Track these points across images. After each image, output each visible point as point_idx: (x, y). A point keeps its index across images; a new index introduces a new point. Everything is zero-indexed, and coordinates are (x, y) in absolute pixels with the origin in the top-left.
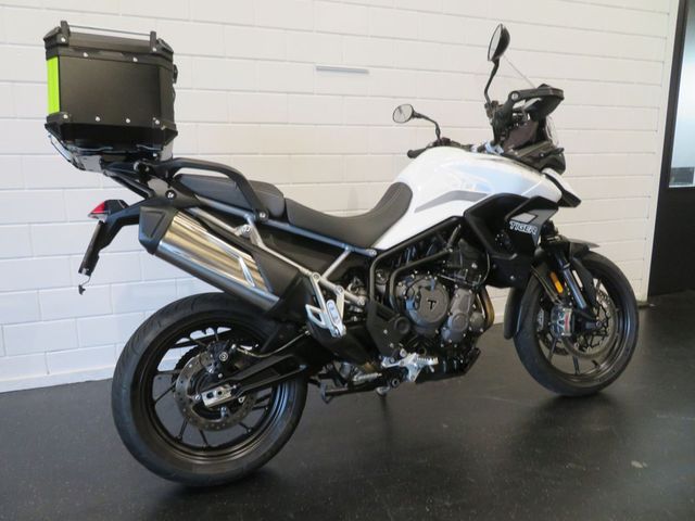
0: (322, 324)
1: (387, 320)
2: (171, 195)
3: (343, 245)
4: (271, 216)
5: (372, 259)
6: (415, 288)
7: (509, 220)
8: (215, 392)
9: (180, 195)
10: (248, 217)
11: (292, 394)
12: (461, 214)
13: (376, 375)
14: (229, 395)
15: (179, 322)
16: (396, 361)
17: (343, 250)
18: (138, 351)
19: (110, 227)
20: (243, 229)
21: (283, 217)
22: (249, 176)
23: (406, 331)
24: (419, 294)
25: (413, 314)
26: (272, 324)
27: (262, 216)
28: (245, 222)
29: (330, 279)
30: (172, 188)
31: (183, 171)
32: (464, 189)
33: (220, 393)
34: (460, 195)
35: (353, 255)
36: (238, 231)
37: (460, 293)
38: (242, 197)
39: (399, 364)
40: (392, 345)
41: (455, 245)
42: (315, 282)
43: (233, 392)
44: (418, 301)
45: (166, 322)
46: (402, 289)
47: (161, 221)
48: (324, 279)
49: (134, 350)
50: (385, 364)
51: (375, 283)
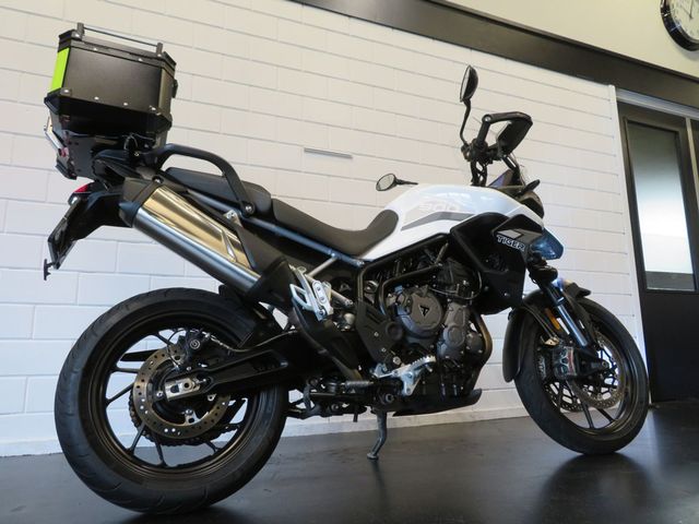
0: (307, 305)
1: (378, 323)
2: (157, 181)
3: (329, 252)
4: (257, 211)
5: (359, 269)
6: (406, 294)
7: (496, 233)
8: (181, 386)
11: (270, 405)
12: (448, 231)
13: (367, 383)
16: (390, 370)
17: (330, 257)
21: (270, 216)
23: (399, 336)
24: (411, 299)
25: (405, 319)
27: (249, 208)
32: (448, 211)
33: (186, 385)
34: (446, 216)
37: (453, 307)
39: (392, 373)
40: (383, 349)
41: (444, 260)
42: (301, 272)
43: (202, 387)
44: (410, 306)
46: (392, 299)
48: (309, 276)
50: (378, 373)
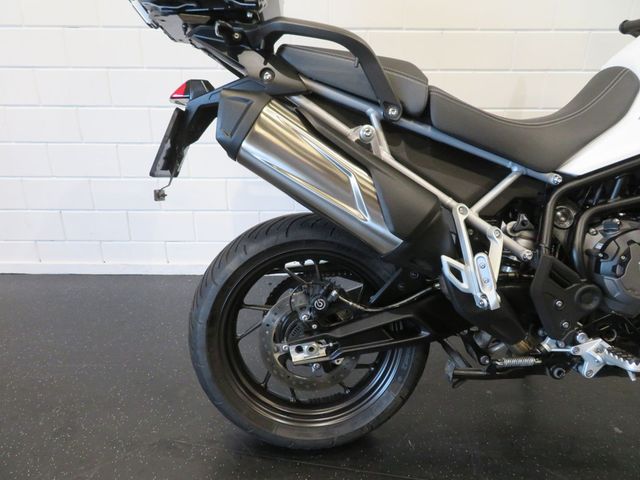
0: (464, 286)
1: (564, 286)
2: (267, 76)
3: (509, 164)
4: (406, 114)
5: (552, 188)
6: (622, 243)
8: (305, 347)
9: (280, 77)
10: (373, 113)
13: (532, 361)
14: (323, 352)
15: (269, 250)
16: (566, 345)
17: (508, 171)
18: (217, 281)
19: (191, 117)
20: (363, 131)
21: (424, 116)
22: (379, 50)
23: (593, 306)
24: (627, 254)
25: (609, 282)
26: (390, 267)
27: (393, 112)
28: (367, 120)
29: (483, 215)
30: (269, 65)
31: (286, 39)
33: (311, 349)
35: (523, 179)
36: (355, 134)
38: (366, 82)
39: (571, 350)
40: (565, 324)
42: (461, 219)
43: (329, 351)
44: (623, 264)
45: (254, 249)
46: (595, 241)
47: (245, 111)
48: (473, 214)
49: (213, 279)
50: (548, 345)
51: (554, 226)
